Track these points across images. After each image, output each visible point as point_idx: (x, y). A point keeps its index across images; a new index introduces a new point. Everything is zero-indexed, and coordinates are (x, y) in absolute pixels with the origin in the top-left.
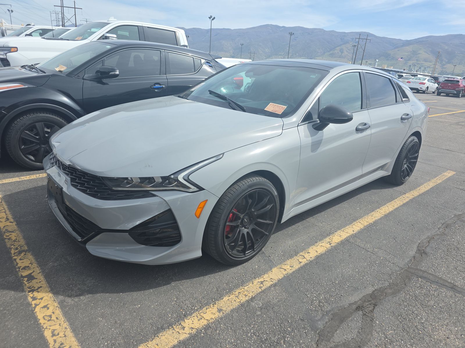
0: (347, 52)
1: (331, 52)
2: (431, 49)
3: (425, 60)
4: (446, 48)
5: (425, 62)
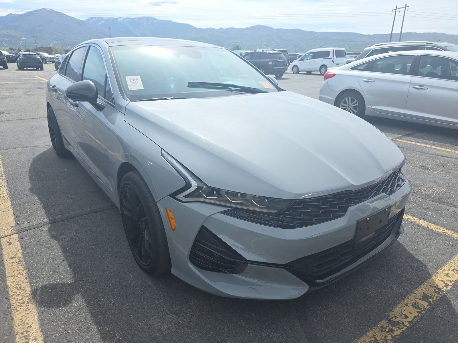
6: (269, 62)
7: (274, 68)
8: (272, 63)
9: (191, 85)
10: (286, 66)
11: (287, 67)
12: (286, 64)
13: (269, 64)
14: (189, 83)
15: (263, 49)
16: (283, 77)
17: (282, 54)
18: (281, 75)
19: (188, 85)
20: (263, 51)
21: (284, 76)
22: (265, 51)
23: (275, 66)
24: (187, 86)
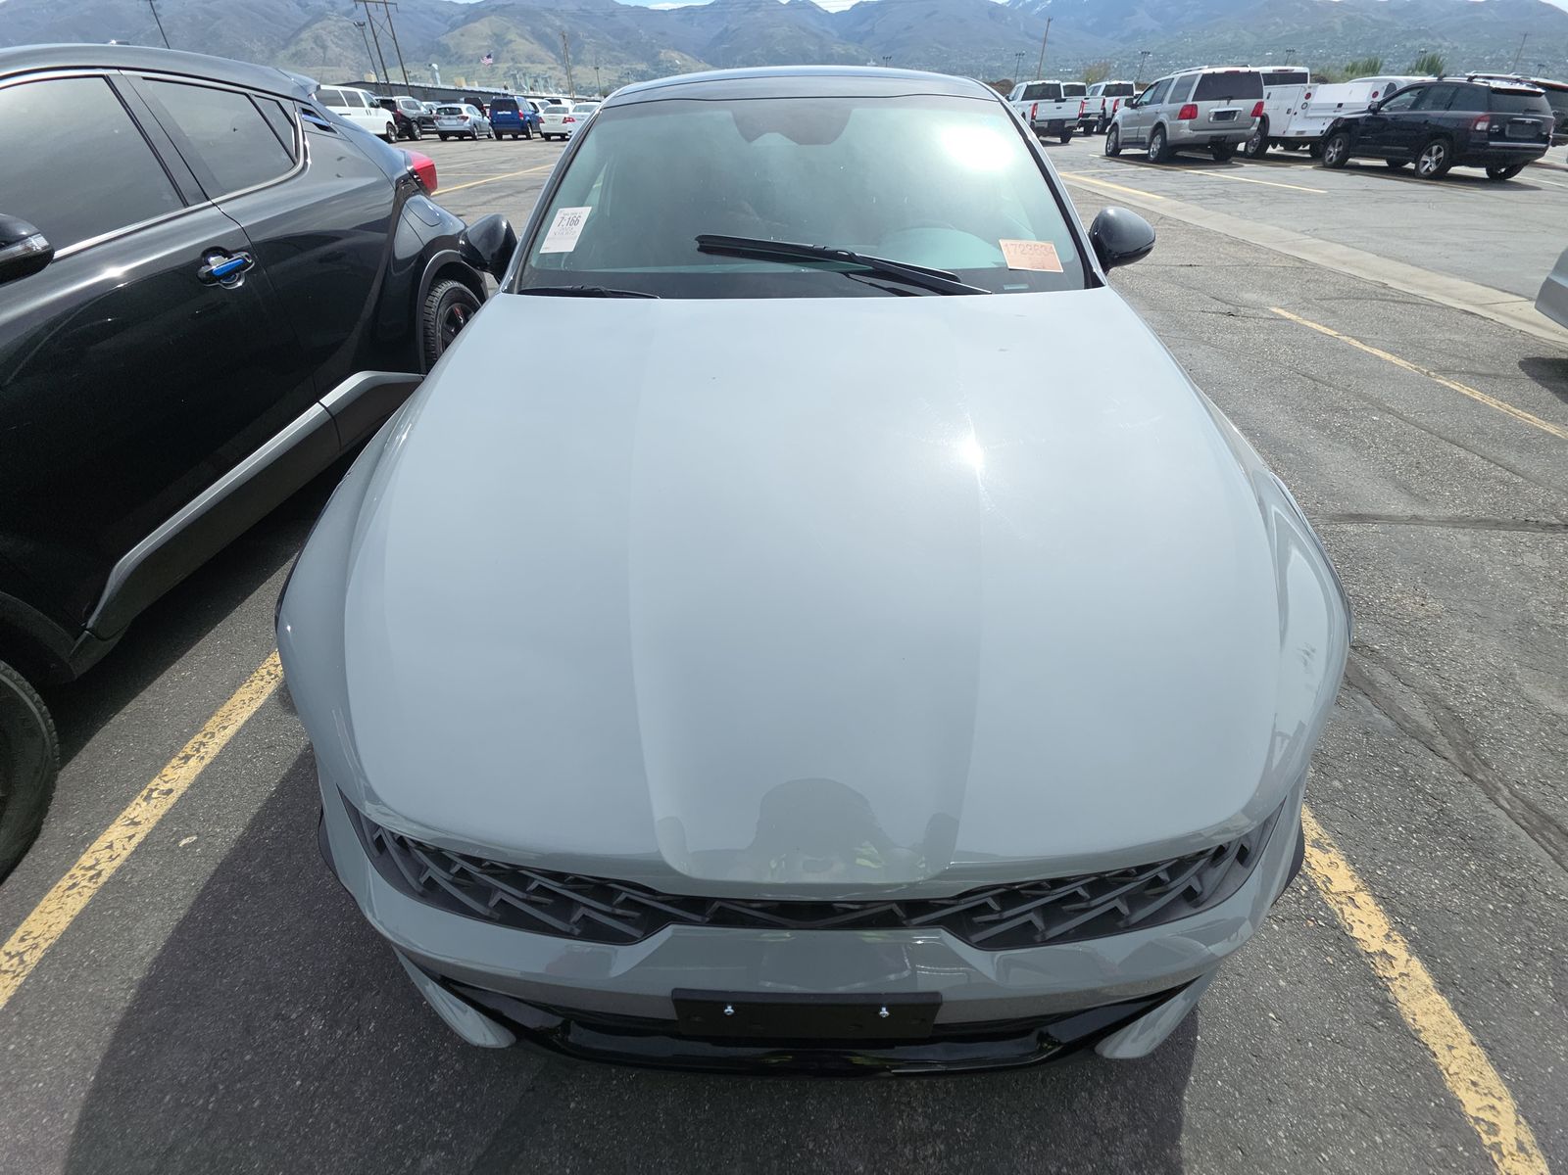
0: (338, 45)
1: (292, 49)
2: (529, 28)
3: (530, 59)
4: (558, 23)
5: (533, 62)
6: (1479, 120)
7: (1492, 143)
8: (1490, 127)
9: (712, 246)
10: (1546, 140)
11: (1544, 145)
12: (1544, 133)
13: (1476, 125)
14: (701, 239)
15: (1472, 74)
16: (1516, 178)
17: (1543, 96)
18: (1514, 170)
19: (701, 246)
20: (1471, 79)
21: (1523, 176)
22: (1478, 82)
23: (1500, 135)
24: (699, 250)
